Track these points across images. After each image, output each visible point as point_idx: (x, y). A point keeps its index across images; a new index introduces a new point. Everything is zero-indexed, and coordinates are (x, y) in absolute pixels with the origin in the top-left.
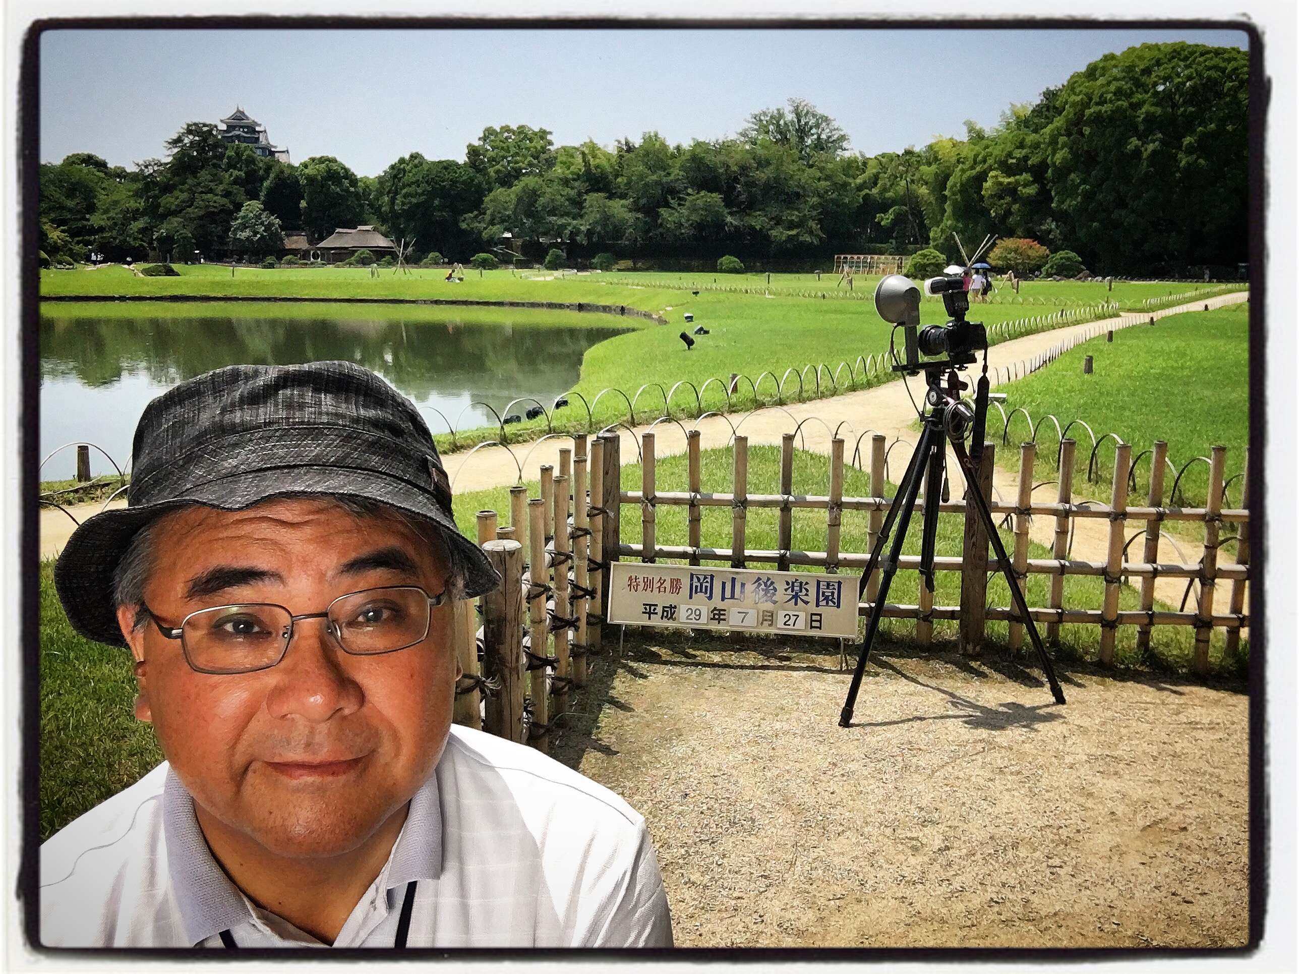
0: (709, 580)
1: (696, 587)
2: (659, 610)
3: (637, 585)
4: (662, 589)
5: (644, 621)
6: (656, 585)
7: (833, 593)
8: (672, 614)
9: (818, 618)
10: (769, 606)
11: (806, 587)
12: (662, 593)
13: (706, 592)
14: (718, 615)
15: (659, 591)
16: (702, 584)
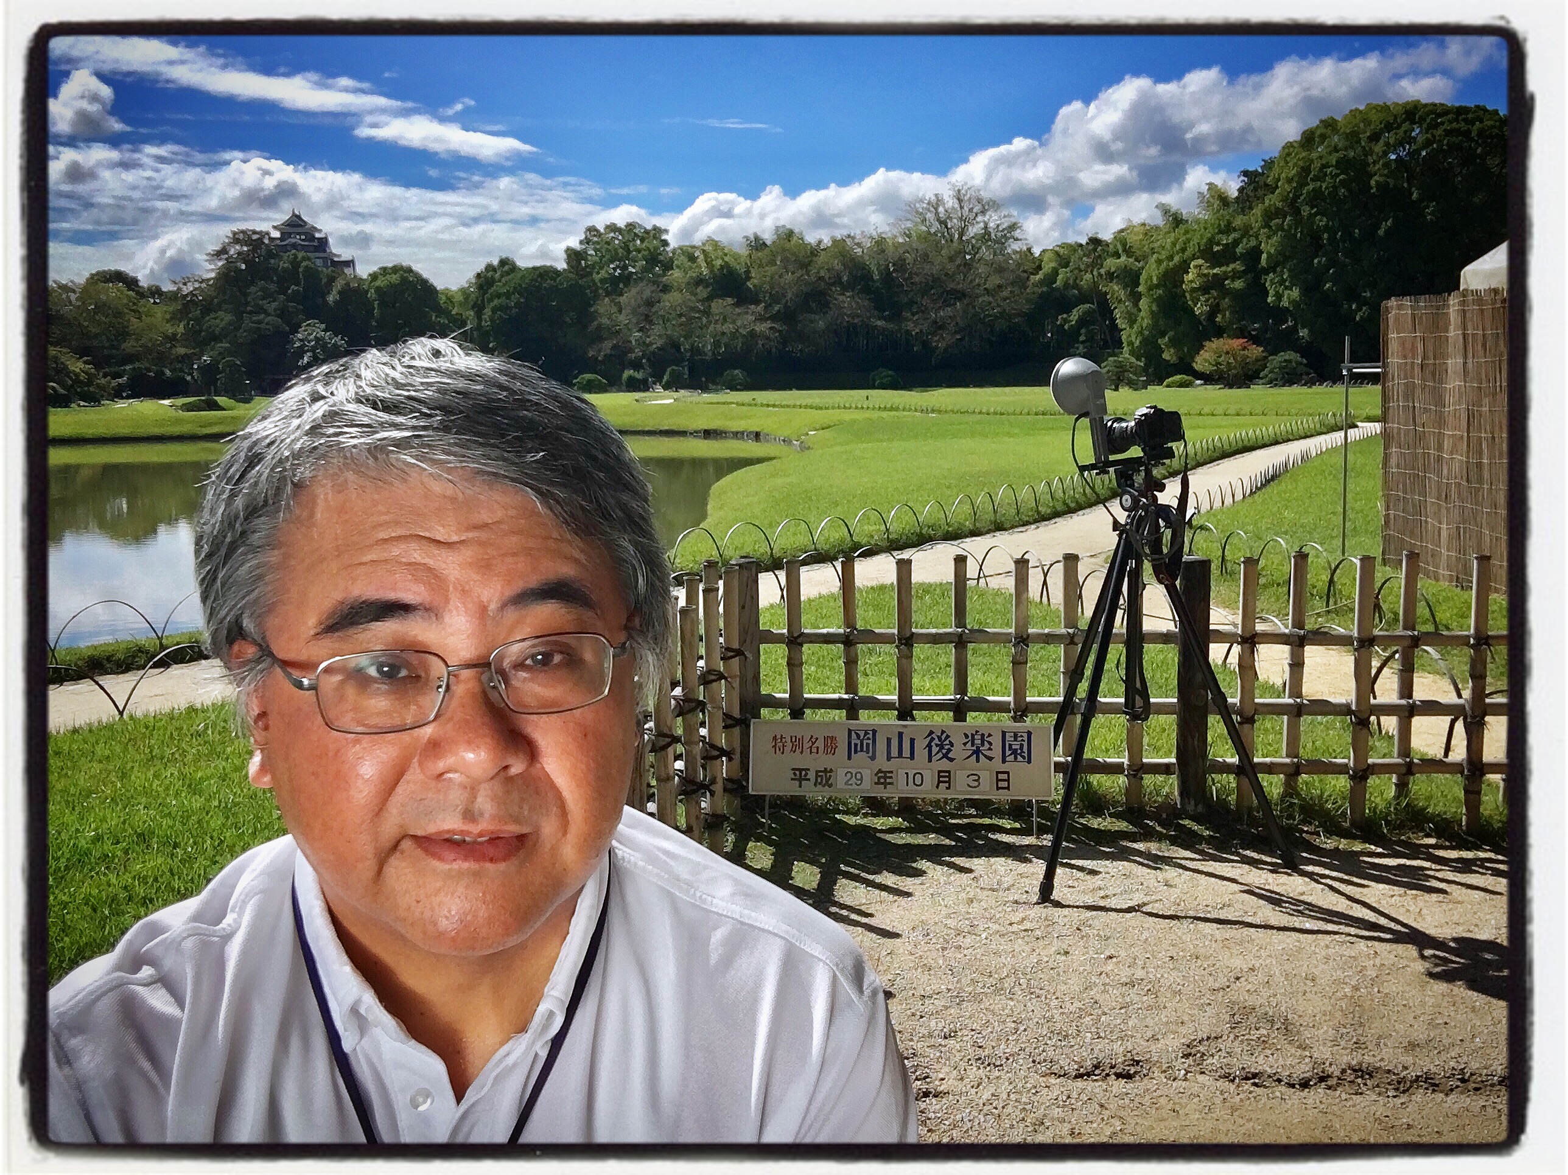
0: (871, 736)
1: (856, 745)
2: (811, 775)
3: (784, 746)
4: (814, 750)
5: (793, 790)
6: (806, 745)
7: (1022, 746)
8: (827, 781)
9: (1005, 776)
10: (945, 765)
11: (989, 739)
12: (814, 754)
13: (867, 751)
14: (883, 778)
15: (811, 752)
16: (862, 742)
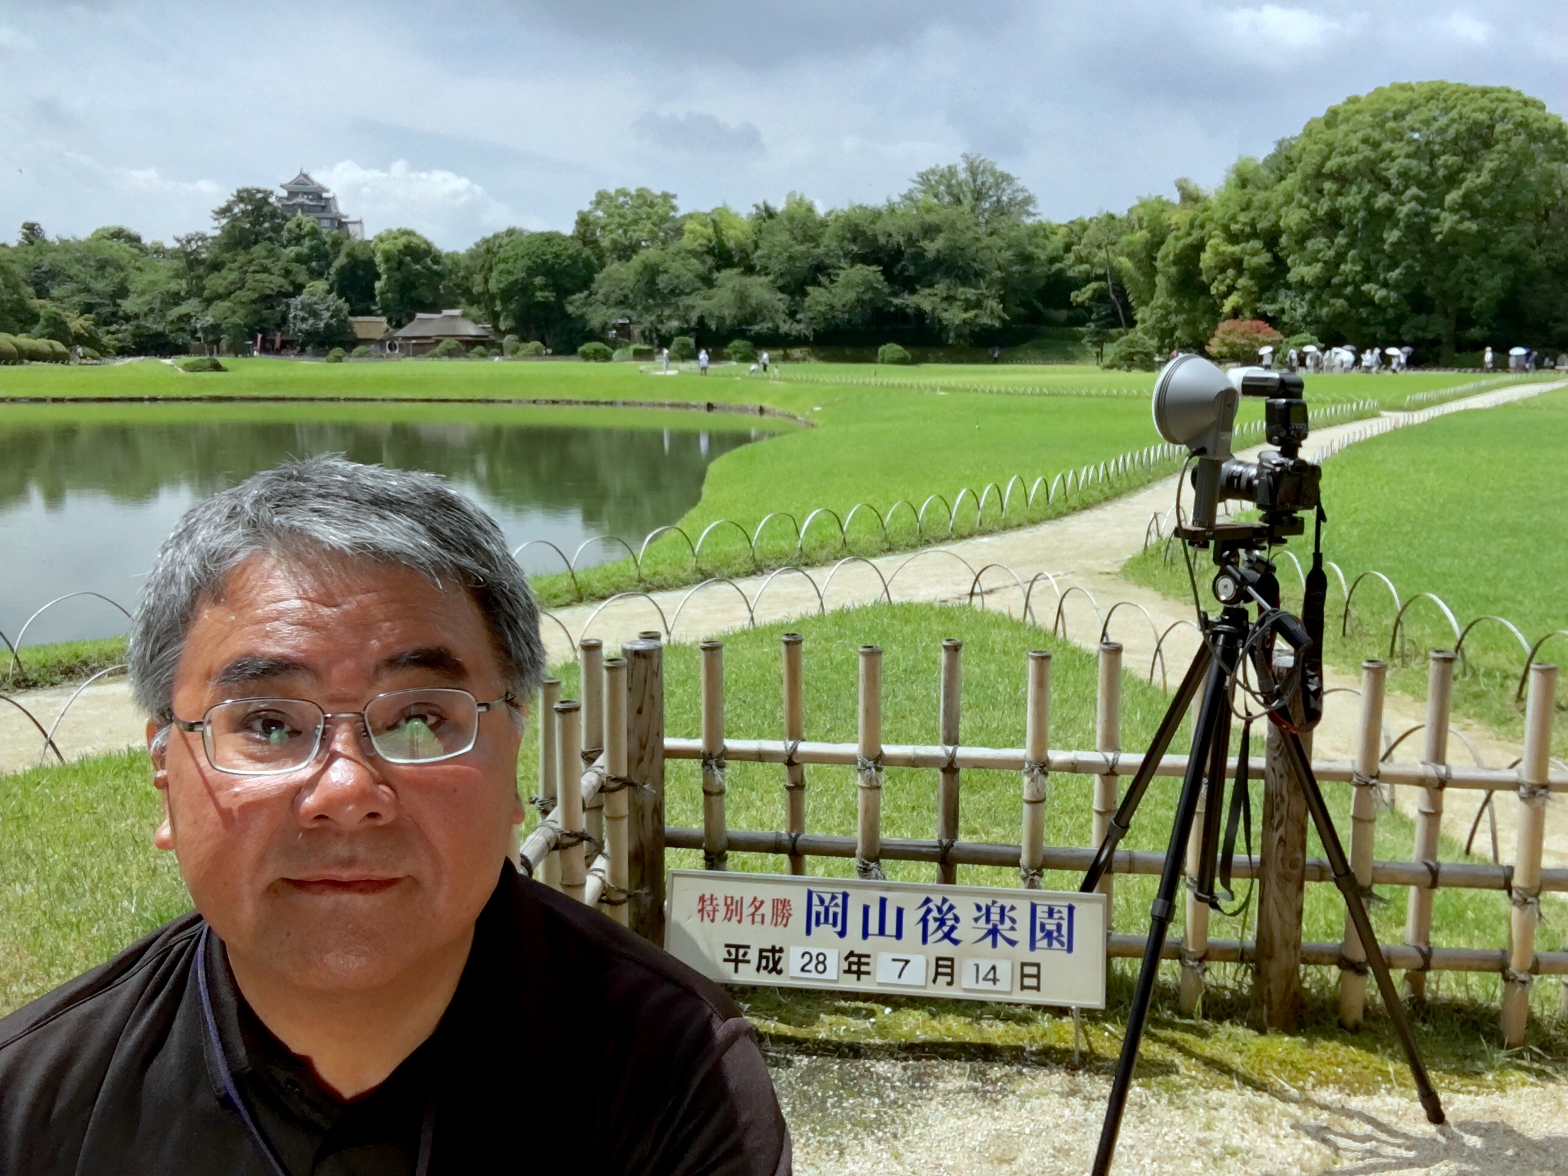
0: (839, 901)
1: (818, 914)
2: (753, 955)
3: (714, 911)
4: (758, 918)
5: (726, 974)
6: (747, 911)
7: (1059, 926)
8: (776, 963)
9: (1033, 970)
10: (946, 949)
11: (1012, 914)
12: (757, 925)
13: (835, 924)
14: (857, 964)
15: (753, 922)
16: (827, 910)
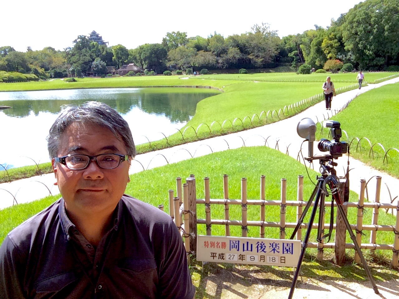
0: (237, 243)
1: (232, 246)
2: (217, 255)
3: (208, 245)
4: (218, 247)
5: (211, 260)
6: (216, 245)
7: (290, 248)
8: (223, 257)
9: (284, 258)
10: (263, 254)
11: (278, 245)
12: (218, 248)
13: (236, 248)
14: (242, 257)
15: (217, 248)
16: (234, 245)
